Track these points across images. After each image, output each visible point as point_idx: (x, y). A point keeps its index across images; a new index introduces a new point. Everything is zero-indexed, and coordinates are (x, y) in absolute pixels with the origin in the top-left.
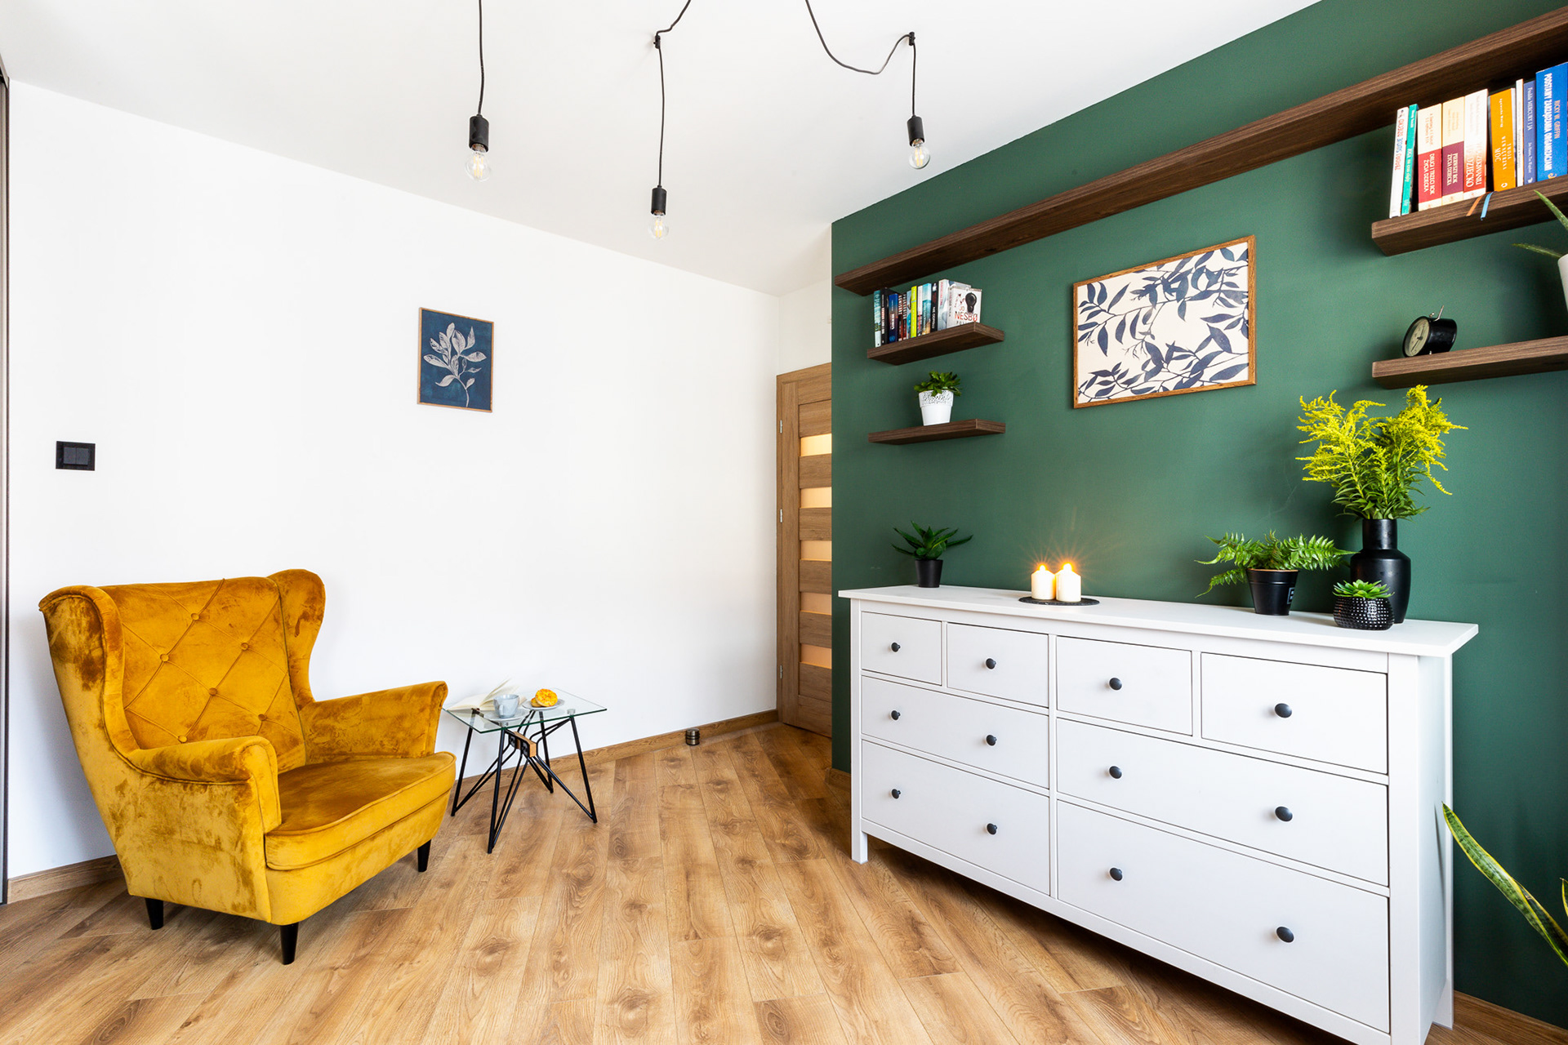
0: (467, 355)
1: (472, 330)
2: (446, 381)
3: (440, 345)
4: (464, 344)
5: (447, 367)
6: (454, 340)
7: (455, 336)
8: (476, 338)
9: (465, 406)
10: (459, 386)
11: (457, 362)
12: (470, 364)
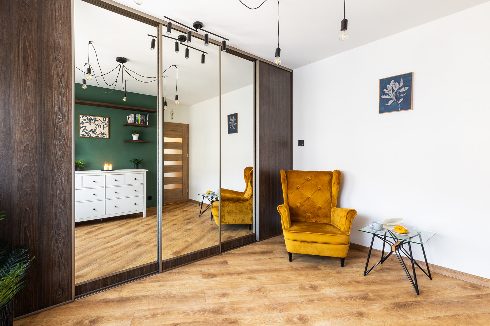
0: (399, 90)
1: (402, 79)
2: (390, 103)
3: (387, 90)
4: (398, 86)
5: (391, 97)
6: (393, 86)
7: (394, 84)
8: (404, 81)
9: (399, 110)
10: (396, 103)
11: (395, 94)
12: (401, 93)
